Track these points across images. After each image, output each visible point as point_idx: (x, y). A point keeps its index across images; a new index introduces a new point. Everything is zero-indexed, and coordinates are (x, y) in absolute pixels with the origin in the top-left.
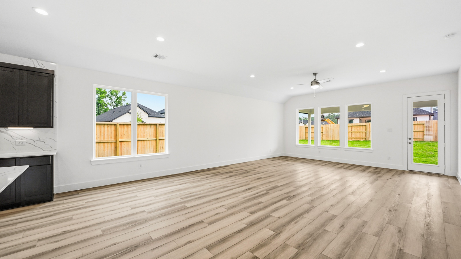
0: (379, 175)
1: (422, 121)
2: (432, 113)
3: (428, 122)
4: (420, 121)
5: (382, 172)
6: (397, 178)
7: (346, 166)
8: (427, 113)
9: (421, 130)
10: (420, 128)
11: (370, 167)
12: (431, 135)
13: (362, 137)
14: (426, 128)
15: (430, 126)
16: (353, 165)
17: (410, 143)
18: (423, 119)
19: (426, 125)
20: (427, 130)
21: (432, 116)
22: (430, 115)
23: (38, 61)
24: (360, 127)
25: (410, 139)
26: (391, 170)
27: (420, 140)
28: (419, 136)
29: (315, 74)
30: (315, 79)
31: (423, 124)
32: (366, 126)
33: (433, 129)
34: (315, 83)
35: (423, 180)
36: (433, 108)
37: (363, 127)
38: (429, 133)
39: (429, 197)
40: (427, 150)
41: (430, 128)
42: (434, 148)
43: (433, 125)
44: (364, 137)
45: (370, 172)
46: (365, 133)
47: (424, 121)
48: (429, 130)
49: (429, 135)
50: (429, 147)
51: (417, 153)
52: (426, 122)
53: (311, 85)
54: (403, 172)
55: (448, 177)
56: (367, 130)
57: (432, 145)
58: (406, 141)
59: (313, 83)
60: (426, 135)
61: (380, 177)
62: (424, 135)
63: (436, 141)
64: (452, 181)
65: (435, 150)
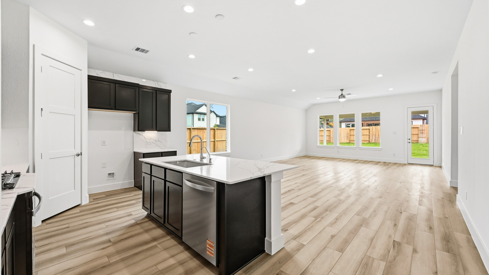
0: (388, 166)
1: (417, 125)
2: (425, 118)
3: (422, 126)
4: (415, 125)
5: (390, 165)
6: (401, 168)
7: (362, 162)
8: (421, 117)
9: (416, 133)
10: (415, 131)
11: (379, 162)
12: (424, 137)
13: (366, 140)
14: (420, 131)
15: (424, 129)
16: (367, 161)
17: (409, 143)
18: (418, 123)
19: (420, 128)
20: (421, 133)
21: (425, 120)
22: (424, 119)
23: (158, 82)
24: (364, 130)
25: (409, 139)
26: (396, 164)
27: (416, 142)
28: (415, 138)
29: (342, 90)
30: (342, 94)
31: (418, 128)
32: (369, 129)
33: (426, 132)
34: (342, 97)
35: (419, 168)
36: (425, 115)
37: (367, 130)
38: (423, 135)
39: (423, 176)
40: (421, 150)
41: (424, 131)
42: (427, 148)
43: (426, 129)
44: (368, 139)
45: (381, 165)
46: (368, 136)
47: (419, 125)
48: (423, 133)
49: (423, 138)
50: (423, 148)
51: (413, 152)
52: (421, 125)
53: (339, 98)
54: (405, 165)
55: (436, 166)
56: (370, 133)
57: (425, 146)
58: (406, 141)
59: (341, 97)
60: (421, 137)
61: (389, 167)
62: (418, 137)
63: (428, 143)
64: (438, 169)
65: (428, 150)
